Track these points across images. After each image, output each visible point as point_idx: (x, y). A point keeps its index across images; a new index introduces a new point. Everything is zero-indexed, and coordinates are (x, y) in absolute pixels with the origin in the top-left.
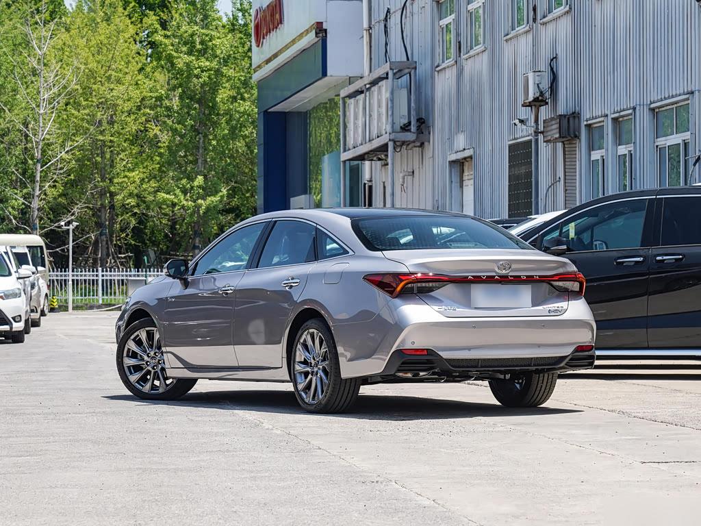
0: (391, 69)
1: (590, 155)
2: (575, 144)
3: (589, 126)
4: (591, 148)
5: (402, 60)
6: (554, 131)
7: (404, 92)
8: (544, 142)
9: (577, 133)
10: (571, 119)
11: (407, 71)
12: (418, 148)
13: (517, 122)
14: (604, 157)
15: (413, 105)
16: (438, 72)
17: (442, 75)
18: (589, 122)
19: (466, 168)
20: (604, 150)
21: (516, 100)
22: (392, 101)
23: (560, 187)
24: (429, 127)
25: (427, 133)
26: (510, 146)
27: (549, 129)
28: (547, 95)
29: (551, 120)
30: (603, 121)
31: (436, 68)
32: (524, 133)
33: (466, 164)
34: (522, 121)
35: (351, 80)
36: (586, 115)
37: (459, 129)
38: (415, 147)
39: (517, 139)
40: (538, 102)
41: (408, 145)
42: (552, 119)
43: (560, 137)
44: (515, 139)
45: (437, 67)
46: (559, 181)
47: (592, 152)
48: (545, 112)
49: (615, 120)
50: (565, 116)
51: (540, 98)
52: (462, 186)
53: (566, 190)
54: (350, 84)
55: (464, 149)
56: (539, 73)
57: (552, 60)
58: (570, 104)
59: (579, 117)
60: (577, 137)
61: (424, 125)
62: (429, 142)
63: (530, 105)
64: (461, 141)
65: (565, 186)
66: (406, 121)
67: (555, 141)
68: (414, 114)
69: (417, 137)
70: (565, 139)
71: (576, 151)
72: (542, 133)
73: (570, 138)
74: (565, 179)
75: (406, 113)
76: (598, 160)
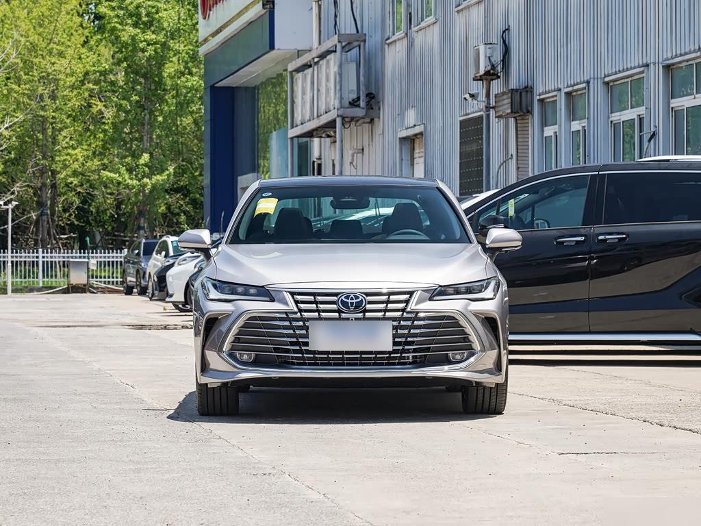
0: (339, 42)
1: (543, 131)
2: (528, 119)
3: (541, 101)
4: (544, 123)
5: (352, 32)
6: (507, 106)
7: (353, 66)
8: (496, 117)
9: (529, 108)
10: (523, 94)
11: (356, 44)
12: (367, 125)
13: (467, 96)
14: (558, 134)
15: (362, 78)
16: (389, 44)
17: (392, 47)
18: (542, 97)
19: (417, 146)
20: (556, 126)
21: (467, 74)
22: (341, 75)
23: (513, 164)
24: (379, 102)
25: (377, 108)
26: (461, 122)
27: (500, 104)
28: (499, 68)
29: (503, 95)
30: (556, 96)
31: (386, 42)
32: (475, 109)
33: (417, 142)
34: (472, 96)
35: (299, 53)
36: (539, 89)
37: (409, 106)
38: (364, 123)
39: (469, 114)
40: (490, 76)
41: (357, 121)
42: (504, 93)
43: (512, 112)
44: (467, 115)
45: (388, 39)
46: (511, 158)
47: (546, 129)
48: (496, 87)
49: (568, 94)
50: (517, 90)
51: (492, 71)
52: (412, 164)
53: (518, 168)
54: (298, 58)
55: (415, 126)
56: (490, 46)
57: (504, 32)
58: (523, 78)
59: (531, 91)
60: (529, 112)
61: (373, 100)
62: (379, 118)
63: (481, 79)
64: (411, 117)
65: (518, 164)
66: (355, 96)
67: (507, 116)
68: (364, 89)
69: (366, 113)
70: (517, 115)
71: (528, 127)
72: (493, 108)
73: (522, 113)
74: (517, 156)
75: (355, 88)
76: (552, 136)
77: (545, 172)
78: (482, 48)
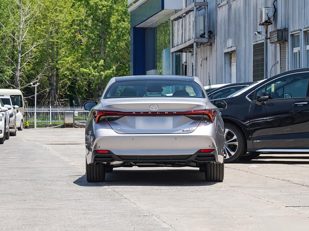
0: (195, 6)
1: (293, 50)
2: (286, 44)
3: (292, 35)
4: (293, 46)
5: (202, 1)
6: (275, 38)
7: (202, 18)
8: (270, 43)
9: (287, 39)
10: (284, 32)
11: (203, 7)
12: (209, 46)
13: (256, 33)
14: (300, 51)
15: (206, 24)
16: (219, 7)
17: (221, 9)
18: (292, 33)
19: (233, 56)
20: (300, 47)
21: (257, 22)
22: (196, 22)
23: (278, 66)
24: (214, 35)
25: (214, 39)
26: (254, 45)
27: (272, 36)
28: (272, 19)
29: (274, 32)
30: (299, 33)
31: (218, 6)
32: (261, 39)
33: (233, 55)
34: (259, 33)
35: (176, 11)
36: (291, 29)
37: (229, 37)
38: (207, 45)
39: (257, 41)
40: (267, 23)
41: (204, 44)
42: (274, 31)
43: (278, 41)
44: (256, 42)
45: (219, 4)
46: (278, 63)
47: (294, 49)
48: (271, 28)
49: (305, 32)
50: (280, 30)
51: (268, 21)
52: (230, 66)
53: (281, 68)
54: (176, 13)
55: (232, 47)
56: (268, 8)
57: (274, 2)
58: (283, 24)
59: (287, 31)
60: (287, 41)
61: (212, 34)
62: (215, 43)
63: (263, 24)
64: (230, 42)
65: (281, 66)
66: (203, 32)
67: (276, 43)
68: (207, 29)
69: (208, 41)
70: (280, 42)
71: (286, 48)
72: (269, 38)
73: (283, 41)
74: (281, 62)
75: (203, 28)
76: (297, 52)
77: (294, 69)
78: (264, 9)
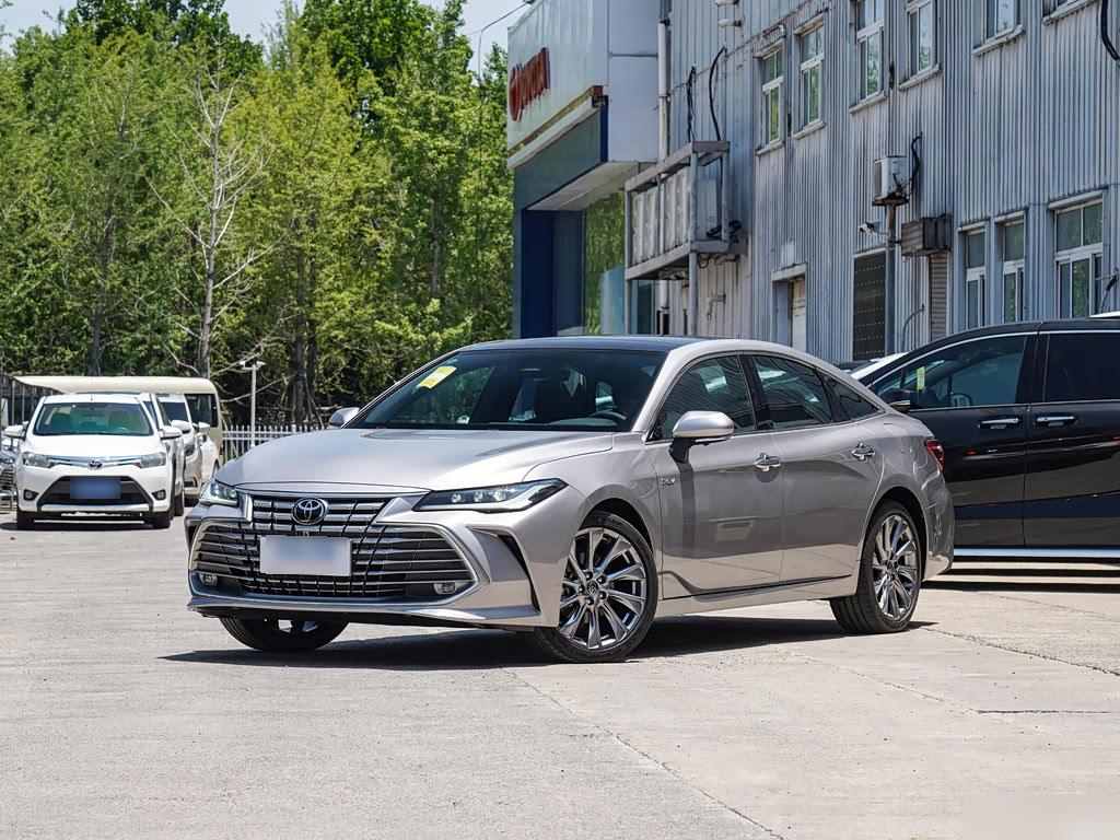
0: (694, 152)
1: (965, 274)
2: (945, 258)
3: (964, 234)
4: (967, 264)
5: (712, 140)
6: (916, 241)
7: (712, 185)
8: (903, 255)
9: (948, 244)
10: (940, 224)
11: (717, 154)
12: (731, 263)
13: (864, 226)
14: (985, 278)
15: (724, 202)
16: (760, 156)
17: (765, 160)
18: (965, 228)
19: (796, 292)
20: (984, 268)
21: (865, 196)
22: (695, 197)
23: (925, 317)
24: (747, 233)
25: (744, 241)
26: (856, 261)
27: (908, 237)
28: (908, 190)
29: (913, 225)
30: (983, 227)
31: (757, 152)
32: (875, 243)
33: (797, 286)
34: (871, 226)
35: (641, 167)
36: (961, 217)
37: (787, 238)
38: (727, 260)
39: (866, 250)
40: (894, 199)
41: (717, 258)
42: (913, 223)
43: (924, 248)
44: (863, 251)
45: (759, 149)
46: (923, 311)
47: (969, 271)
48: (904, 214)
49: (1000, 225)
50: (931, 219)
51: (897, 194)
52: (790, 317)
53: (932, 323)
54: (639, 172)
55: (794, 265)
56: (896, 159)
57: (914, 141)
58: (939, 202)
59: (951, 221)
60: (948, 248)
61: (739, 231)
62: (747, 254)
63: (883, 203)
64: (789, 253)
65: (931, 317)
66: (715, 225)
67: (917, 254)
68: (726, 215)
69: (730, 248)
70: (931, 251)
71: (946, 268)
72: (899, 242)
73: (938, 250)
74: (931, 307)
75: (715, 214)
76: (977, 281)
77: (968, 329)
78: (885, 162)
